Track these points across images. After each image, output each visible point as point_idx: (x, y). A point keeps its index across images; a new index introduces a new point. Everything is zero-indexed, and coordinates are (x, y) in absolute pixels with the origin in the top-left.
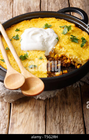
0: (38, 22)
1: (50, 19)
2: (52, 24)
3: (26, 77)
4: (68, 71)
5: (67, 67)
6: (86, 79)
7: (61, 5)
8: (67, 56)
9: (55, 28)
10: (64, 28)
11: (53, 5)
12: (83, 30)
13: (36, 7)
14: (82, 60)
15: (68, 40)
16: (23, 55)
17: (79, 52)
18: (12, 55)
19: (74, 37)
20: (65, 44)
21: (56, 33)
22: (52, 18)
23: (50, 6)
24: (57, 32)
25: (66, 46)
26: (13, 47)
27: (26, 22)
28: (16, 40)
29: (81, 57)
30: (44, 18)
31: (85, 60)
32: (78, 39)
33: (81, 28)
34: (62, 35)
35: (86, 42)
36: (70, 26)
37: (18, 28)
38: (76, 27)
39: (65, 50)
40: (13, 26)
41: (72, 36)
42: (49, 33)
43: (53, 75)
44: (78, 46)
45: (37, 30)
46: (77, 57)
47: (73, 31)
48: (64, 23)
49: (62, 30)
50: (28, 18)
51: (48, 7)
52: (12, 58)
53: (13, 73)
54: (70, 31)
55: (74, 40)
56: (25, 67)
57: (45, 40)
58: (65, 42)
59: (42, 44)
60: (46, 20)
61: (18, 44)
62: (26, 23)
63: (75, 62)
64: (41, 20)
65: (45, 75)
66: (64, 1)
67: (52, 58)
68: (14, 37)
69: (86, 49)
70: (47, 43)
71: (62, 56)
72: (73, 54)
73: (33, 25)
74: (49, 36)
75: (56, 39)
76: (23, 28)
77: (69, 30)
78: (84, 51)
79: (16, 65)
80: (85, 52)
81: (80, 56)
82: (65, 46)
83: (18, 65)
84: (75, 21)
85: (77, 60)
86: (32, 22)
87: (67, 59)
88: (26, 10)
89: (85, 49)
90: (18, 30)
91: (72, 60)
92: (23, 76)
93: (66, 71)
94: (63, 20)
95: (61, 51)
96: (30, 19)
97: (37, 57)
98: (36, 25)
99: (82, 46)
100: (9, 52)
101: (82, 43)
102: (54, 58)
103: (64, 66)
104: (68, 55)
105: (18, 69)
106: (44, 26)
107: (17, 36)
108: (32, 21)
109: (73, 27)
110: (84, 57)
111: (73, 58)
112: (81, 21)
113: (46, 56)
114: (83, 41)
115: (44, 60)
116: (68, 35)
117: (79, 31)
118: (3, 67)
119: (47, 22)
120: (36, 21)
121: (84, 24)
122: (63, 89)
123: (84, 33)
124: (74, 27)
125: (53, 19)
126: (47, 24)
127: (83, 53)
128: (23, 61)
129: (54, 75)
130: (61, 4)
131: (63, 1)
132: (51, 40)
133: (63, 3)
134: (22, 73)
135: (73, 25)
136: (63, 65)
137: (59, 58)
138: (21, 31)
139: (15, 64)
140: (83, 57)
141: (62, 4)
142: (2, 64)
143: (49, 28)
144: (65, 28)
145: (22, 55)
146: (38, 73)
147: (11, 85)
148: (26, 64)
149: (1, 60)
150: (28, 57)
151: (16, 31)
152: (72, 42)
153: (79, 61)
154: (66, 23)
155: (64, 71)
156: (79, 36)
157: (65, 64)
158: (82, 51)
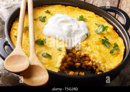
0: (74, 11)
1: (89, 12)
2: (88, 19)
4: (85, 74)
5: (86, 69)
9: (90, 23)
10: (99, 26)
11: (100, 1)
12: (120, 36)
14: (105, 67)
15: (99, 41)
16: (42, 40)
17: (106, 57)
19: (107, 39)
20: (93, 44)
21: (88, 29)
22: (91, 12)
23: (96, 2)
24: (90, 28)
25: (94, 46)
28: (42, 21)
29: (106, 64)
30: (82, 10)
31: (108, 68)
32: (111, 43)
33: (119, 33)
34: (94, 33)
35: (118, 49)
36: (107, 27)
37: (49, 10)
38: (113, 30)
39: (91, 50)
41: (105, 37)
42: (81, 26)
43: (66, 72)
46: (100, 62)
47: (108, 33)
48: (102, 21)
49: (97, 28)
52: (27, 38)
53: (19, 54)
54: (105, 32)
55: (105, 42)
57: (73, 32)
58: (95, 41)
60: (83, 12)
61: (42, 26)
62: (61, 8)
63: (97, 67)
64: (78, 11)
65: (56, 69)
66: (114, 2)
67: (73, 54)
68: (41, 18)
69: (114, 57)
70: (74, 35)
71: (85, 56)
72: (97, 57)
73: (68, 13)
74: (79, 29)
75: (86, 35)
76: (55, 12)
77: (103, 31)
78: (112, 58)
79: (29, 48)
80: (112, 60)
81: (104, 62)
82: (92, 46)
85: (100, 65)
86: (67, 8)
87: (90, 60)
90: (48, 12)
91: (94, 64)
93: (83, 74)
94: (102, 18)
95: (86, 49)
96: (66, 5)
99: (111, 52)
100: (27, 31)
101: (113, 49)
102: (75, 54)
103: (83, 68)
104: (91, 56)
105: (29, 52)
106: (79, 17)
107: (45, 18)
108: (68, 8)
109: (110, 29)
110: (109, 65)
111: (96, 62)
112: (121, 26)
113: (66, 49)
114: (115, 47)
115: (62, 52)
116: (101, 35)
117: (115, 36)
120: (72, 10)
123: (120, 39)
124: (112, 29)
125: (92, 14)
126: (83, 16)
127: (109, 59)
128: (39, 46)
129: (68, 73)
132: (79, 34)
134: (30, 58)
135: (111, 27)
136: (83, 66)
137: (81, 57)
138: (52, 14)
139: (28, 46)
140: (107, 64)
142: (13, 41)
143: (83, 21)
145: (40, 39)
146: (49, 65)
147: (12, 66)
148: (41, 50)
149: (15, 36)
150: (45, 43)
151: (45, 12)
152: (102, 44)
153: (102, 68)
154: (104, 22)
155: (81, 72)
156: (113, 40)
157: (85, 66)
158: (109, 58)
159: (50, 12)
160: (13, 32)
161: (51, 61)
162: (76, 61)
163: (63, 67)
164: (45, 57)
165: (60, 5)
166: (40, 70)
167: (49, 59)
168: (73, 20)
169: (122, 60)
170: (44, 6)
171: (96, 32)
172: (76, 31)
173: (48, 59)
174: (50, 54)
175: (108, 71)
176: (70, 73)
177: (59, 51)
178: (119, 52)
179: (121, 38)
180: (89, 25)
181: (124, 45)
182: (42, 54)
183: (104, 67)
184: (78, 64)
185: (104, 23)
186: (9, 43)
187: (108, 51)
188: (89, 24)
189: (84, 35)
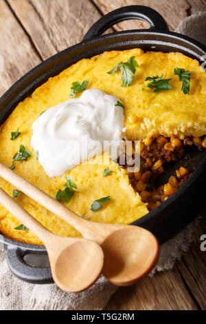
0: (51, 90)
1: (75, 66)
2: (87, 77)
4: (186, 167)
5: (177, 158)
7: (81, 20)
8: (163, 133)
9: (99, 82)
10: (118, 70)
12: (166, 50)
13: (25, 55)
16: (63, 189)
17: (188, 107)
18: (36, 203)
19: (155, 78)
20: (144, 108)
21: (109, 93)
22: (78, 63)
23: (57, 36)
24: (108, 89)
25: (150, 109)
26: (28, 182)
27: (25, 104)
28: (26, 160)
29: (200, 118)
30: (61, 74)
32: (167, 78)
33: (159, 49)
34: (125, 90)
35: (190, 75)
36: (132, 59)
37: (15, 130)
38: (145, 52)
39: (153, 123)
41: (148, 78)
42: (93, 101)
43: (157, 196)
44: (176, 95)
45: (60, 110)
46: (189, 124)
47: (145, 66)
48: (111, 58)
49: (118, 77)
50: (24, 92)
51: (52, 42)
52: (38, 211)
53: (64, 248)
54: (138, 70)
55: (158, 86)
56: (84, 216)
57: (94, 124)
58: (140, 102)
59: (91, 137)
60: (67, 76)
61: (36, 167)
62: (26, 106)
63: (190, 138)
64: (57, 81)
65: (139, 207)
66: (82, 7)
68: (17, 156)
69: (199, 94)
70: (101, 128)
71: (154, 140)
72: (177, 122)
73: (45, 102)
74: (96, 110)
75: (117, 107)
76: (25, 123)
77: (134, 71)
78: (197, 99)
79: (59, 222)
80: (200, 101)
81: (196, 118)
82: (147, 112)
83: (62, 221)
84: (136, 40)
85: (194, 129)
86: (36, 98)
87: (168, 139)
88: (7, 75)
89: (197, 92)
90: (16, 136)
91: (182, 137)
92: (92, 241)
93: (183, 170)
94: (105, 53)
95: (144, 128)
96: (29, 94)
97: (96, 175)
98: (50, 100)
99: (186, 90)
100: (25, 200)
101: (181, 83)
103: (172, 161)
104: (165, 130)
105: (69, 229)
106: (71, 92)
107: (22, 149)
108: (37, 95)
109: (138, 56)
111: (182, 130)
112: (151, 33)
114: (181, 77)
115: (116, 173)
116: (138, 82)
117: (159, 60)
118: (32, 245)
119: (72, 80)
120: (46, 91)
121: (162, 36)
122: (200, 217)
123: (171, 56)
124: (141, 54)
125: (84, 64)
126: (75, 83)
127: (197, 105)
128: (70, 203)
129: (161, 194)
130: (79, 16)
131: (80, 9)
132: (105, 118)
133: (83, 14)
134: (86, 236)
135: (136, 52)
136: (169, 159)
137: (148, 148)
138: (26, 133)
139: (54, 222)
140: (203, 116)
141: (82, 17)
142: (24, 239)
143: (85, 89)
144: (122, 68)
145: (60, 190)
146: (122, 214)
147: (76, 278)
148: (80, 206)
149: (16, 228)
150: (76, 188)
151: (12, 139)
152: (158, 94)
153: (201, 130)
154: (116, 56)
155: (177, 171)
156: (165, 70)
157: (170, 155)
158: (193, 104)
159: (19, 131)
160: (6, 225)
161: (118, 204)
162: (150, 164)
163: (145, 193)
164: (101, 209)
165: (21, 104)
166: (124, 236)
167: (111, 204)
168: (69, 105)
171: (125, 86)
172: (95, 118)
173: (108, 207)
174: (102, 195)
176: (165, 190)
177: (109, 177)
178: (197, 77)
180: (101, 86)
181: (191, 59)
182: (92, 209)
183: (204, 126)
184: (158, 164)
185: (117, 58)
186: (23, 249)
187: (178, 94)
188: (98, 85)
189: (115, 109)
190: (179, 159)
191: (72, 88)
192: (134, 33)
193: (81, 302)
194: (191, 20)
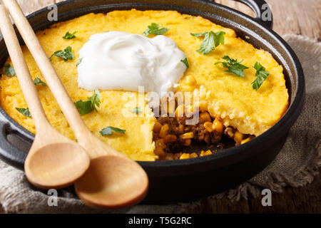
0: (127, 20)
1: (163, 13)
2: (169, 27)
3: (94, 156)
5: (210, 141)
6: (267, 178)
8: (212, 109)
9: (178, 37)
10: (203, 37)
12: (257, 45)
14: (257, 122)
15: (217, 69)
16: (85, 100)
17: (249, 100)
19: (233, 60)
20: (207, 79)
21: (181, 49)
22: (168, 12)
24: (182, 46)
25: (211, 82)
27: (95, 17)
28: (66, 60)
29: (255, 115)
30: (147, 12)
31: (266, 122)
33: (251, 41)
34: (198, 55)
35: (268, 75)
36: (221, 33)
37: (71, 32)
38: (237, 37)
39: (208, 94)
40: (56, 27)
41: (227, 58)
42: (162, 46)
43: (170, 158)
44: (244, 85)
45: (128, 37)
46: (241, 114)
47: (229, 47)
48: (201, 25)
49: (198, 42)
52: (49, 107)
54: (221, 47)
55: (232, 68)
57: (151, 64)
58: (207, 72)
59: (141, 72)
60: (151, 17)
61: (71, 71)
62: (95, 20)
63: (234, 130)
64: (138, 16)
65: (148, 155)
68: (59, 53)
69: (267, 96)
70: (155, 71)
72: (230, 105)
73: (116, 26)
74: (160, 54)
75: (182, 63)
76: (85, 32)
77: (217, 44)
78: (261, 98)
80: (264, 102)
81: (251, 112)
82: (207, 83)
84: (235, 22)
85: (242, 123)
86: (110, 18)
89: (265, 94)
90: (70, 37)
91: (226, 124)
92: (84, 150)
93: (209, 152)
94: (199, 18)
96: (105, 12)
98: (122, 27)
99: (256, 86)
101: (254, 78)
103: (203, 141)
104: (215, 108)
106: (146, 29)
107: (68, 50)
108: (112, 16)
109: (228, 37)
110: (263, 115)
111: (231, 117)
112: (254, 22)
114: (258, 73)
116: (215, 56)
117: (246, 50)
120: (123, 18)
122: (199, 204)
123: (260, 53)
124: (232, 37)
125: (172, 16)
126: (155, 24)
127: (259, 104)
128: (83, 117)
129: (174, 159)
132: (164, 65)
134: (81, 143)
135: (229, 32)
136: (202, 137)
138: (80, 40)
140: (259, 115)
142: (19, 121)
143: (161, 34)
144: (206, 37)
145: (81, 101)
146: (128, 151)
147: (47, 174)
148: (92, 124)
149: (17, 109)
150: (98, 105)
151: (64, 38)
152: (228, 75)
153: (249, 127)
154: (207, 26)
155: (202, 152)
157: (205, 134)
158: (255, 100)
159: (76, 35)
160: (9, 102)
161: (129, 142)
162: (181, 130)
163: (161, 150)
164: (110, 136)
165: (92, 14)
167: (123, 138)
168: (138, 37)
169: (288, 96)
170: (54, 25)
171: (200, 53)
172: (156, 59)
173: (118, 139)
174: (118, 126)
175: (266, 130)
176: (182, 157)
177: (136, 115)
178: (273, 82)
179: (262, 51)
180: (177, 41)
181: (277, 63)
182: (101, 132)
183: (254, 124)
184: (188, 135)
185: (208, 28)
186: (13, 127)
187: (247, 85)
188: (176, 39)
189: (179, 64)
190: (211, 143)
191: (149, 27)
192: (236, 14)
193: (37, 206)
194: (296, 39)
